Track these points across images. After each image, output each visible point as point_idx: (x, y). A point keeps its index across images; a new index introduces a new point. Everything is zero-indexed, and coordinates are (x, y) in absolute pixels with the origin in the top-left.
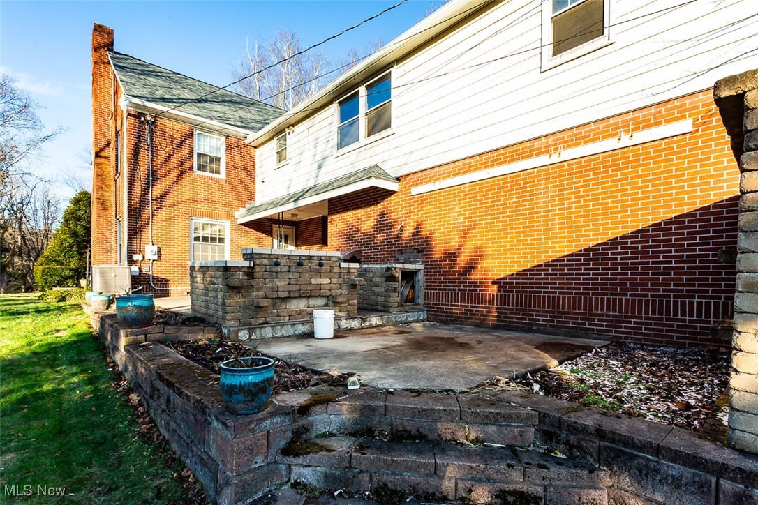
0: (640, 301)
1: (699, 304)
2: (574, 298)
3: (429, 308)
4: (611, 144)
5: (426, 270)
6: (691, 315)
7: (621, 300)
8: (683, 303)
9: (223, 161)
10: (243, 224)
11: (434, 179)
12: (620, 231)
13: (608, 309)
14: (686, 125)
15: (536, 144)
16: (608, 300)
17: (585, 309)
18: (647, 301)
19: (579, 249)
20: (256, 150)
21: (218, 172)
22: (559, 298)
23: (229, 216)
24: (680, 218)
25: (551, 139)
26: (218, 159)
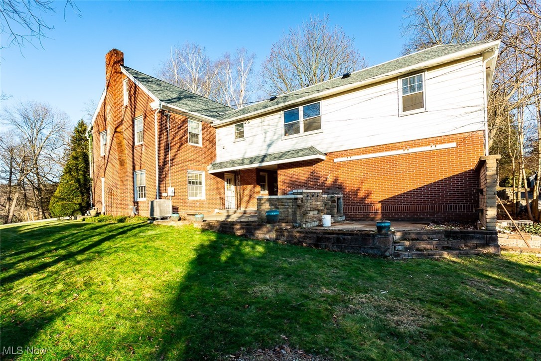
0: (441, 206)
1: (461, 206)
2: (416, 206)
3: (346, 214)
4: (428, 148)
5: (344, 197)
6: (459, 210)
7: (434, 206)
8: (456, 206)
9: (200, 137)
10: (212, 174)
11: (347, 156)
12: (433, 181)
13: (430, 210)
14: (454, 145)
15: (397, 145)
16: (430, 206)
17: (421, 210)
18: (444, 206)
19: (417, 187)
20: (216, 130)
21: (198, 143)
22: (410, 206)
23: (205, 169)
24: (453, 177)
25: (404, 144)
26: (197, 135)
